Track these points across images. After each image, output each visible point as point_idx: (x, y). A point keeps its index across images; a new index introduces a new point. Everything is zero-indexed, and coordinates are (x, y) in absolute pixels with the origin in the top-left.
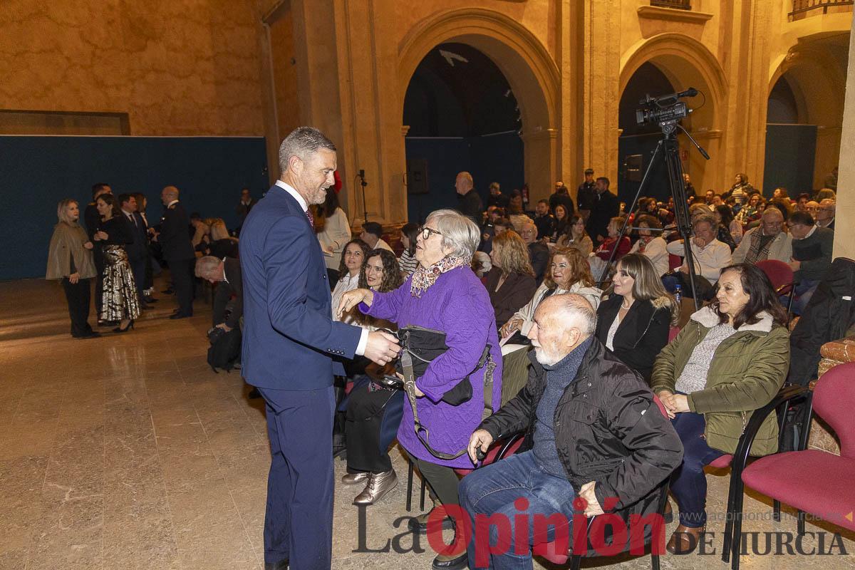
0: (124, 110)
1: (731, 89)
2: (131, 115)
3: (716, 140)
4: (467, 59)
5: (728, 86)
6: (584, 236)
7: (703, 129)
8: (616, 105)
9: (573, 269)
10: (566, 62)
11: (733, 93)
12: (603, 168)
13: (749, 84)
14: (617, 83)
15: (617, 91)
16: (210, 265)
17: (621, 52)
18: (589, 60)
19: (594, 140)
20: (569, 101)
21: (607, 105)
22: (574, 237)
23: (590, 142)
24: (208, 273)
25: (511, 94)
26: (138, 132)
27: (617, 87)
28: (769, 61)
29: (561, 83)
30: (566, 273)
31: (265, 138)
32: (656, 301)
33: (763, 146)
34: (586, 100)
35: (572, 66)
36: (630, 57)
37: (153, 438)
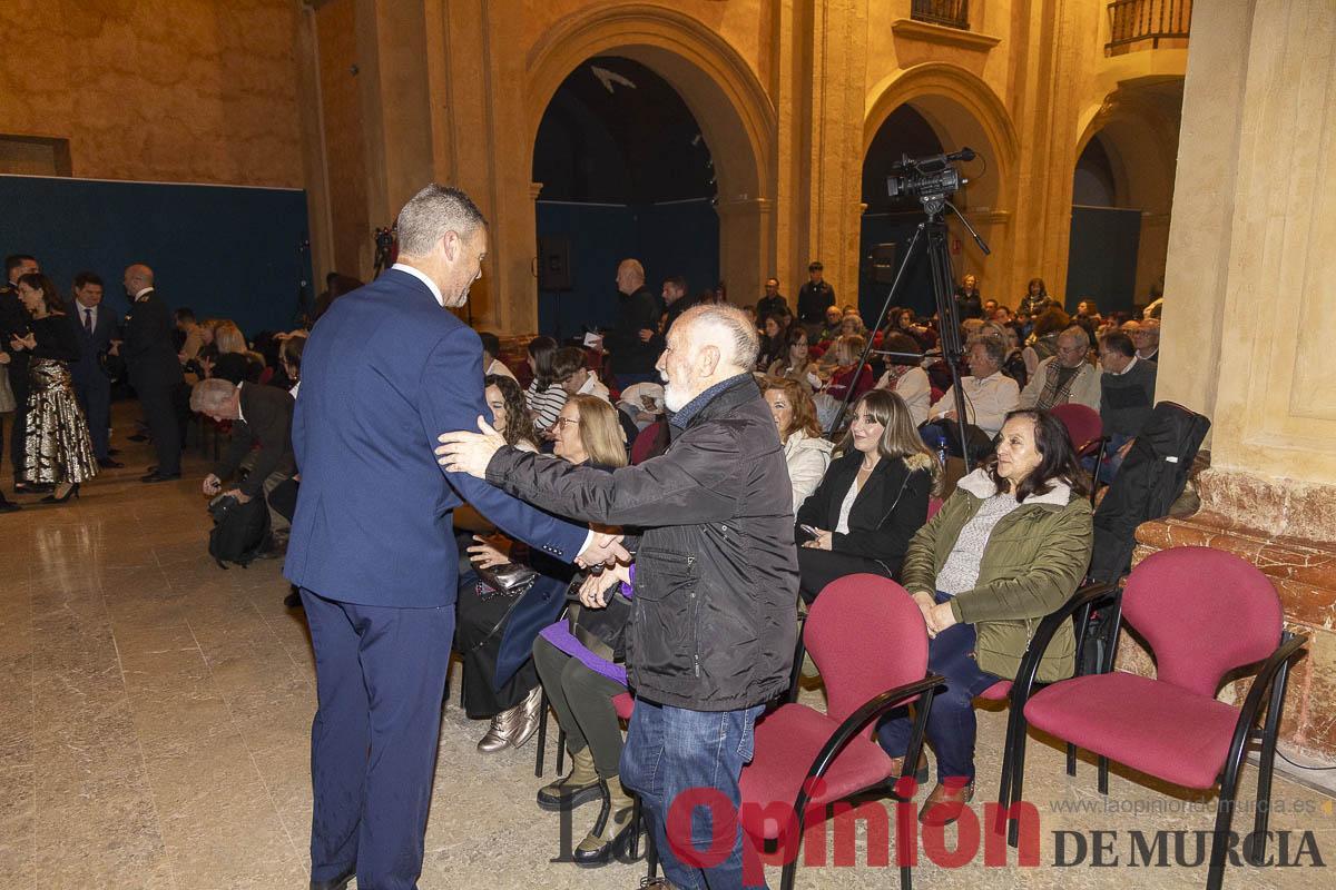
0: (60, 133)
1: (1024, 152)
2: (72, 142)
3: (1002, 226)
4: (634, 83)
5: (1020, 147)
6: (808, 363)
7: (984, 208)
8: (858, 166)
9: (795, 411)
10: (785, 98)
11: (1026, 157)
12: (838, 261)
13: (1048, 145)
14: (860, 133)
15: (861, 145)
16: (219, 395)
17: (868, 86)
18: (819, 96)
19: (826, 218)
20: (789, 158)
21: (844, 166)
22: (794, 364)
23: (819, 221)
24: (213, 407)
25: (701, 141)
26: (84, 172)
27: (860, 140)
28: (1078, 112)
29: (778, 129)
30: (784, 417)
31: (305, 191)
32: (911, 459)
33: (1066, 238)
34: (814, 157)
35: (793, 103)
36: (879, 94)
37: (119, 673)
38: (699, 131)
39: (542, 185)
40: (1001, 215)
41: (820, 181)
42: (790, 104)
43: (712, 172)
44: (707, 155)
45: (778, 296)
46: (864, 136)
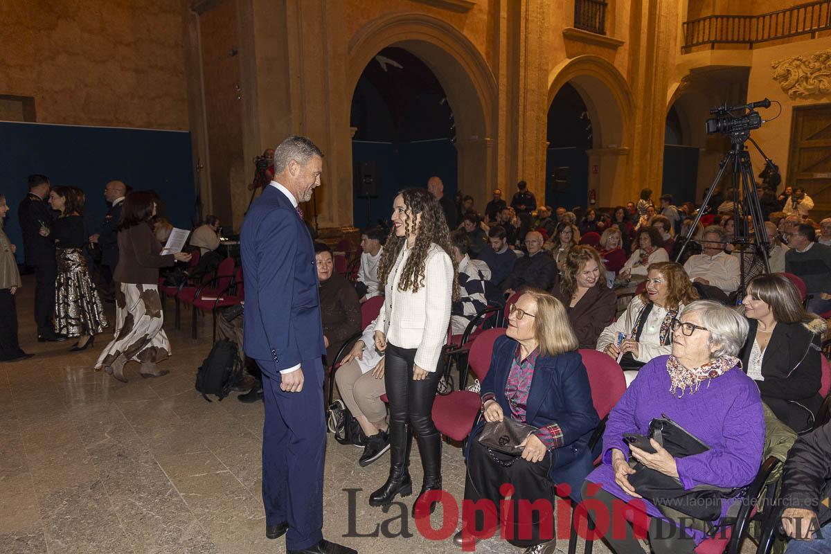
0: (28, 93)
1: (637, 111)
2: (37, 99)
3: (625, 157)
4: (402, 65)
5: (636, 108)
7: (613, 146)
8: (545, 118)
10: (503, 75)
11: (639, 114)
12: (534, 178)
13: (652, 107)
14: (546, 98)
15: (546, 106)
17: (550, 68)
18: (523, 74)
19: (528, 150)
20: (505, 113)
21: (538, 118)
23: (523, 152)
25: (446, 102)
26: (44, 119)
27: (546, 102)
28: (668, 86)
29: (498, 94)
31: (190, 133)
34: (521, 113)
35: (507, 79)
36: (557, 74)
37: (177, 496)
38: (444, 96)
39: (356, 129)
40: (624, 150)
41: (524, 128)
42: (505, 79)
43: (452, 121)
44: (450, 111)
45: (501, 200)
46: (548, 99)
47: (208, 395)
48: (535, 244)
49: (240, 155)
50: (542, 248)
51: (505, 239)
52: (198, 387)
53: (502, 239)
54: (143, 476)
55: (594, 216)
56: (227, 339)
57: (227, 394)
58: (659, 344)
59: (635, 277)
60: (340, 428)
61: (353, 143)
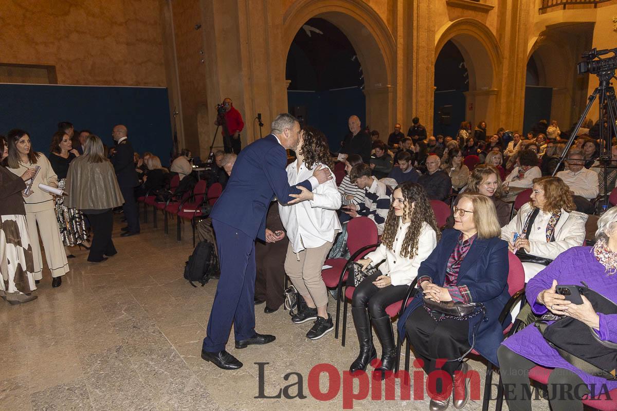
0: (51, 63)
1: (505, 60)
2: (58, 67)
3: (494, 96)
4: (323, 32)
5: (503, 58)
7: (485, 88)
8: (432, 69)
10: (400, 36)
11: (506, 63)
12: (425, 115)
13: (516, 57)
14: (433, 52)
15: (433, 58)
17: (436, 30)
18: (416, 35)
19: (420, 94)
20: (402, 65)
21: (427, 69)
23: (417, 95)
25: (356, 58)
26: (63, 82)
27: (433, 56)
28: (527, 40)
29: (397, 52)
31: (167, 89)
34: (414, 65)
35: (404, 39)
36: (441, 34)
37: (179, 357)
38: (355, 54)
39: (290, 81)
40: (495, 90)
41: (417, 76)
42: (402, 40)
43: (361, 73)
44: (359, 65)
45: (400, 132)
46: (435, 54)
47: (193, 282)
48: (433, 165)
49: (205, 104)
50: (440, 168)
51: (410, 161)
52: (186, 277)
53: (408, 161)
54: (153, 342)
55: (473, 143)
56: (206, 241)
57: (207, 281)
58: (546, 241)
59: (513, 189)
60: (293, 306)
61: (288, 92)
